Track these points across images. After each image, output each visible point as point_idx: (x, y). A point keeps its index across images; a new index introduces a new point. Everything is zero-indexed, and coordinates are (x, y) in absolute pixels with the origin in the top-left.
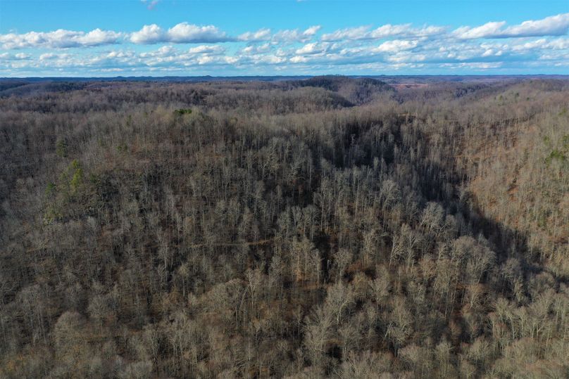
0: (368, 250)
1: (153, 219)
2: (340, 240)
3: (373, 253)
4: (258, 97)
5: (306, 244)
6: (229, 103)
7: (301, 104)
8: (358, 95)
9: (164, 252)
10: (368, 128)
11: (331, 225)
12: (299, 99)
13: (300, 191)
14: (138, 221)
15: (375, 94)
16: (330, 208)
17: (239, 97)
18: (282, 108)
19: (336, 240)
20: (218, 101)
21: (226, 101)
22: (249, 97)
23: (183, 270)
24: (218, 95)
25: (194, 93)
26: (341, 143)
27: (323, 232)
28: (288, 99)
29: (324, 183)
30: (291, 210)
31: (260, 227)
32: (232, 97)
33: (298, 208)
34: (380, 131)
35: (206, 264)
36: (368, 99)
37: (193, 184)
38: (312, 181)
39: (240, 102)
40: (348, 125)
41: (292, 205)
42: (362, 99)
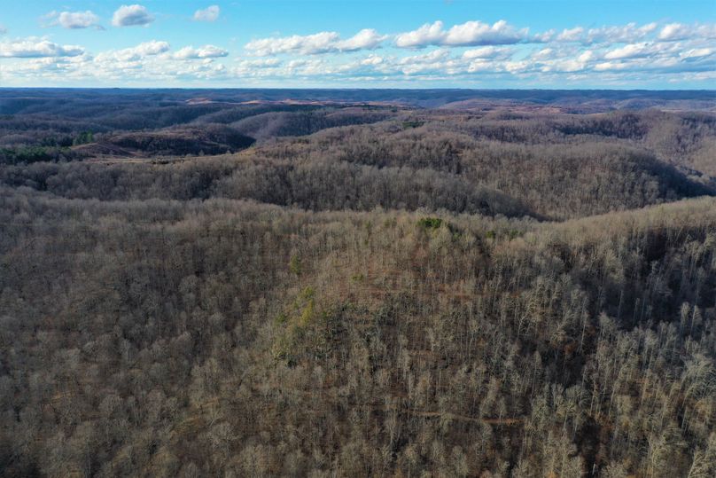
0: (654, 462)
1: (383, 376)
2: (616, 433)
3: (660, 468)
4: (529, 157)
5: (565, 445)
6: (490, 163)
7: (588, 170)
8: (679, 139)
9: (391, 424)
10: (681, 240)
11: (604, 409)
12: (585, 161)
13: (567, 355)
14: (367, 380)
15: (706, 140)
16: (605, 388)
17: (505, 155)
18: (560, 174)
19: (610, 434)
20: (476, 160)
21: (487, 159)
22: (517, 155)
23: (410, 452)
24: (476, 150)
25: (447, 146)
26: (636, 268)
27: (592, 419)
28: (571, 161)
29: (602, 350)
30: (550, 388)
31: (509, 404)
32: (495, 155)
33: (560, 387)
34: (700, 250)
35: (437, 448)
36: (694, 146)
37: (432, 337)
38: (585, 340)
39: (504, 162)
40: (651, 234)
41: (552, 381)
42: (684, 146)
